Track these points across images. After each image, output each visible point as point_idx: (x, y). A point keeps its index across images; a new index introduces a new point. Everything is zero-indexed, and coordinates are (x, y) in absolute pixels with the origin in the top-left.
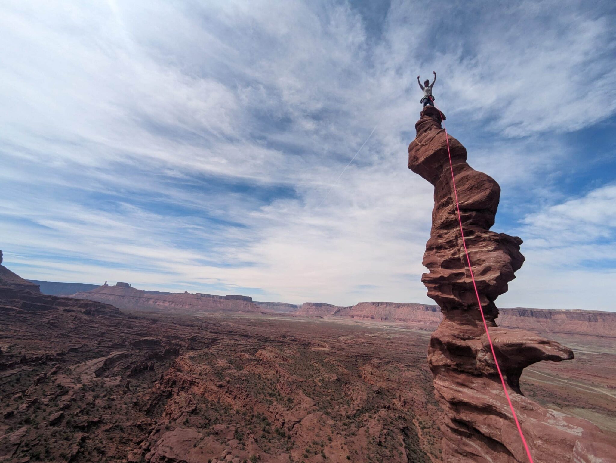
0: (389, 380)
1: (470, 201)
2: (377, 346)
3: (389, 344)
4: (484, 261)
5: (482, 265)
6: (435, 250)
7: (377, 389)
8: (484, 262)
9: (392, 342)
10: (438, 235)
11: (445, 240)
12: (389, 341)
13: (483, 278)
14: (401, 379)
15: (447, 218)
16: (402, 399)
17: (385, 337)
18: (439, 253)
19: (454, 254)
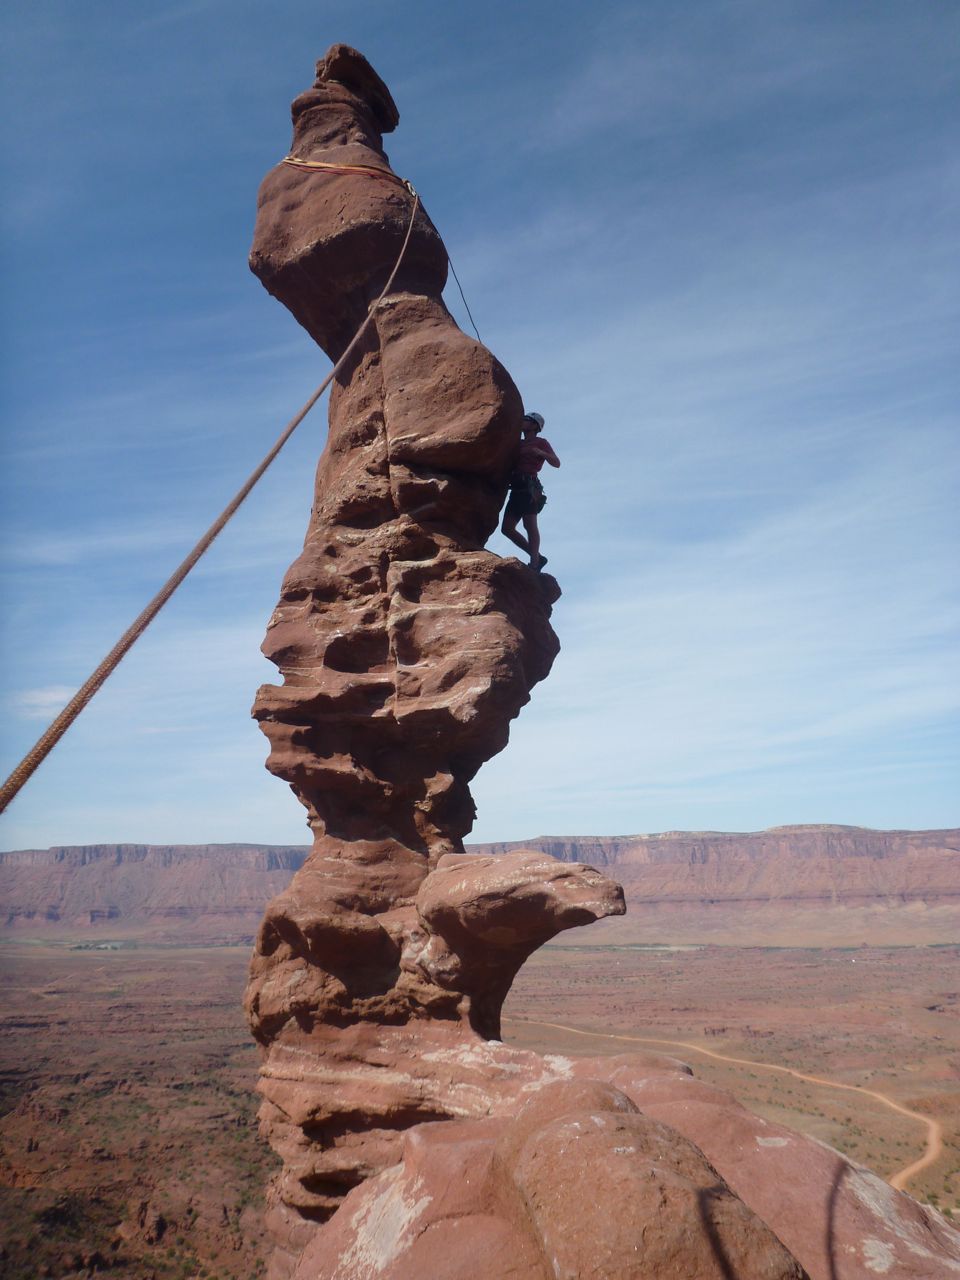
0: (103, 1159)
1: (438, 437)
2: (64, 1029)
3: (117, 1015)
4: (452, 643)
5: (447, 658)
6: (309, 602)
7: (50, 1205)
8: (453, 648)
9: (129, 1006)
10: (325, 545)
11: (348, 567)
12: (118, 1001)
13: (444, 700)
14: (154, 1142)
15: (362, 487)
16: (151, 1218)
17: (101, 989)
18: (324, 611)
19: (370, 618)
